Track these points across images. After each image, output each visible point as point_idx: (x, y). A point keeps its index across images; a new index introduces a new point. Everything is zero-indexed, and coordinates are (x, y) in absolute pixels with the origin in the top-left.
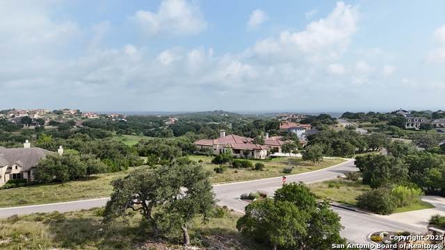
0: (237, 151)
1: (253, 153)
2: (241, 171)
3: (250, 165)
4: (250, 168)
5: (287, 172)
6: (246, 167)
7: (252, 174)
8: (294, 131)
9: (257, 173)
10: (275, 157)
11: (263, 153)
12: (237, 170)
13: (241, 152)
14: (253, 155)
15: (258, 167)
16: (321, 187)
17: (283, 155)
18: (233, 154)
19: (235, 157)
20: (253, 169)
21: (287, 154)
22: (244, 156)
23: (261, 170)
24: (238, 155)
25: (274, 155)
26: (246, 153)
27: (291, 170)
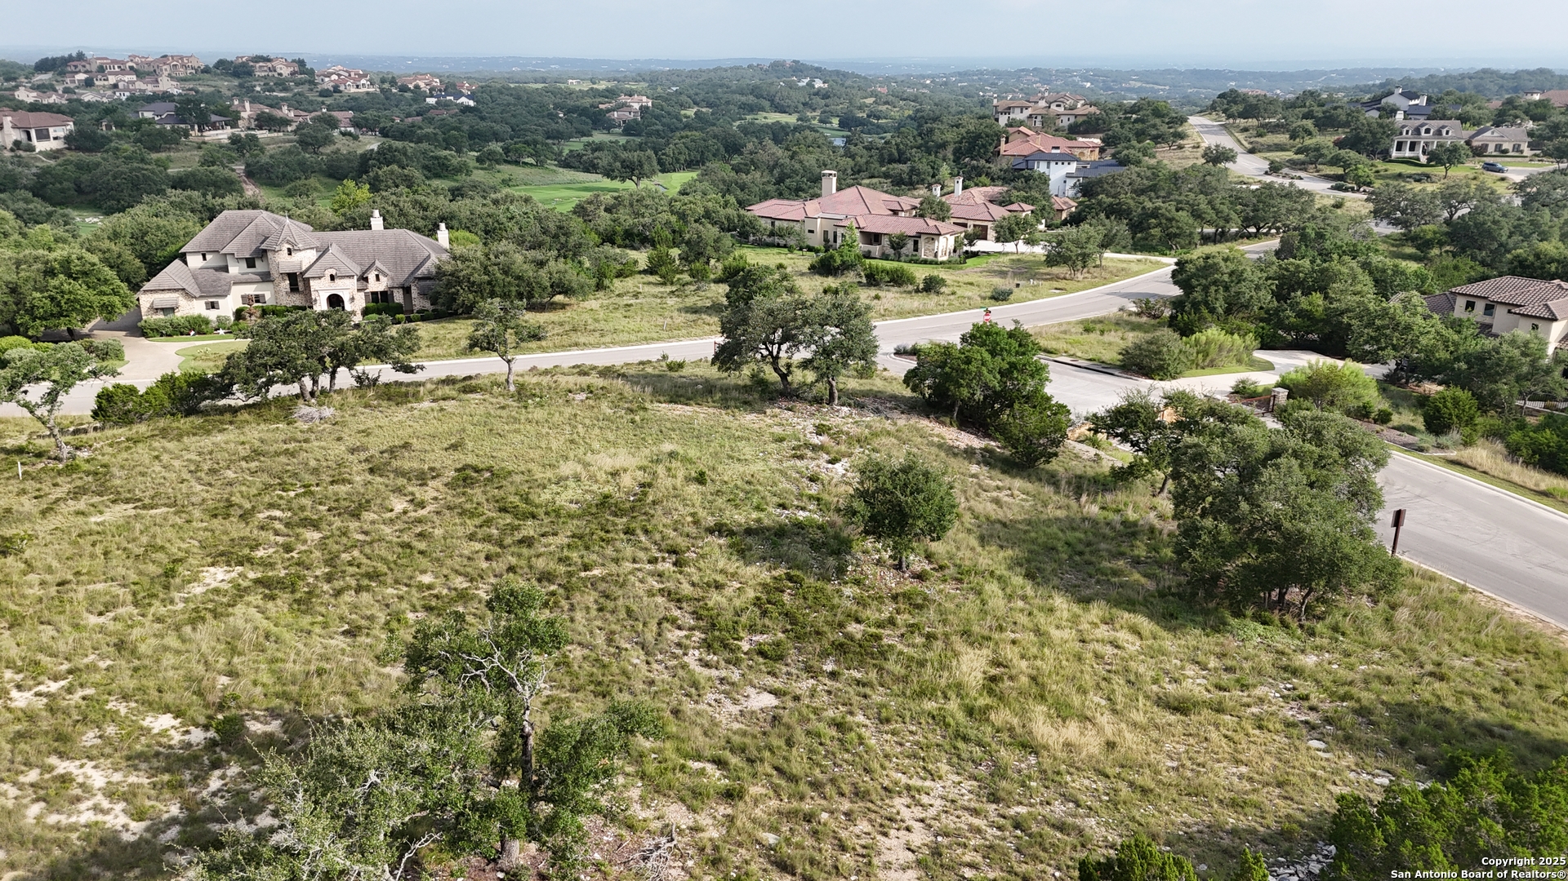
0: (873, 238)
1: (916, 243)
2: (890, 295)
3: (911, 280)
4: (910, 288)
5: (1000, 297)
6: (900, 285)
7: (916, 302)
8: (1042, 168)
9: (927, 300)
10: (975, 254)
11: (945, 245)
12: (881, 294)
13: (885, 241)
14: (916, 250)
15: (931, 286)
16: (1065, 332)
17: (999, 247)
18: (861, 247)
19: (868, 255)
20: (917, 291)
21: (1010, 247)
22: (890, 251)
23: (938, 293)
24: (876, 250)
25: (974, 249)
26: (898, 244)
27: (1010, 293)
